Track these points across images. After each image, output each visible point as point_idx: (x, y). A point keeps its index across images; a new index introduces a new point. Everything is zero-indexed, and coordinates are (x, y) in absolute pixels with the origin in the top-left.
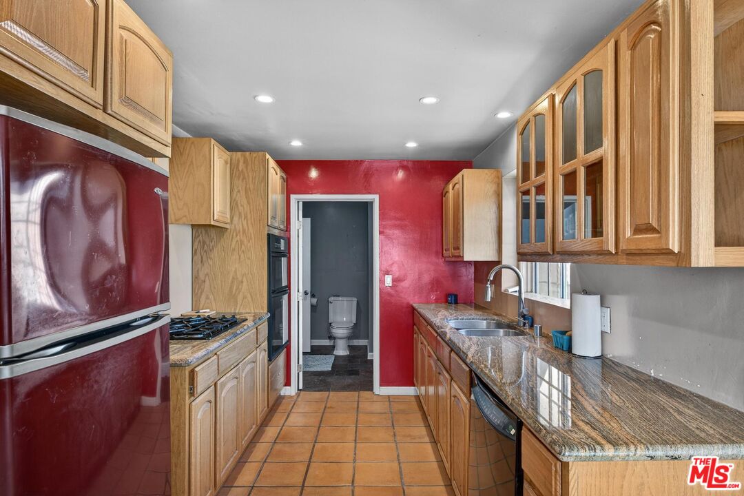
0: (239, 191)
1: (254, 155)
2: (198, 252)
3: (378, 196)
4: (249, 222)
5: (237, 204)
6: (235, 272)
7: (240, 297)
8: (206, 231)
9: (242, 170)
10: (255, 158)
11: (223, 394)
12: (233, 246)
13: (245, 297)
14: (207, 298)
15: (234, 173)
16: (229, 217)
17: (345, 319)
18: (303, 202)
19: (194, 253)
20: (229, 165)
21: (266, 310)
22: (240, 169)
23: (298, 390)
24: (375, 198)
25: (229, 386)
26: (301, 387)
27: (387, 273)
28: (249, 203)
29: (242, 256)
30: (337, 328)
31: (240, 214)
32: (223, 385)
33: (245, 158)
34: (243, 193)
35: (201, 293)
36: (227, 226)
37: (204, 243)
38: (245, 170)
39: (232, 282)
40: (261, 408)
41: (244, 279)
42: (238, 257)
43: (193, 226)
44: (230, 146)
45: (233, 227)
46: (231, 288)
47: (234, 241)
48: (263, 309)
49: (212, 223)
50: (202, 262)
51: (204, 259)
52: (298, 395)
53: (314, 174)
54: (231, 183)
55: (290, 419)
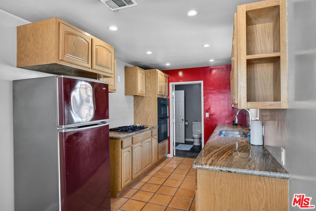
0: (148, 83)
1: (153, 70)
2: (136, 104)
3: (203, 81)
4: (151, 94)
5: (147, 88)
6: (147, 111)
7: (149, 120)
8: (138, 98)
9: (149, 76)
10: (153, 71)
11: (135, 150)
12: (146, 102)
13: (150, 120)
14: (138, 120)
15: (146, 78)
16: (144, 92)
17: (199, 131)
18: (175, 85)
19: (134, 105)
20: (144, 75)
21: (157, 125)
22: (148, 75)
23: (174, 156)
24: (202, 82)
25: (138, 148)
26: (175, 155)
27: (207, 112)
28: (151, 87)
29: (149, 106)
30: (195, 134)
31: (148, 91)
32: (135, 147)
33: (150, 72)
34: (149, 84)
35: (137, 118)
36: (144, 95)
37: (137, 101)
38: (150, 76)
39: (146, 115)
40: (154, 159)
41: (150, 114)
42: (148, 106)
43: (134, 96)
44: (145, 68)
45: (146, 95)
46: (146, 117)
47: (147, 101)
48: (156, 124)
49: (137, 95)
50: (137, 108)
51: (137, 106)
52: (173, 158)
53: (181, 74)
54: (145, 81)
55: (167, 165)
